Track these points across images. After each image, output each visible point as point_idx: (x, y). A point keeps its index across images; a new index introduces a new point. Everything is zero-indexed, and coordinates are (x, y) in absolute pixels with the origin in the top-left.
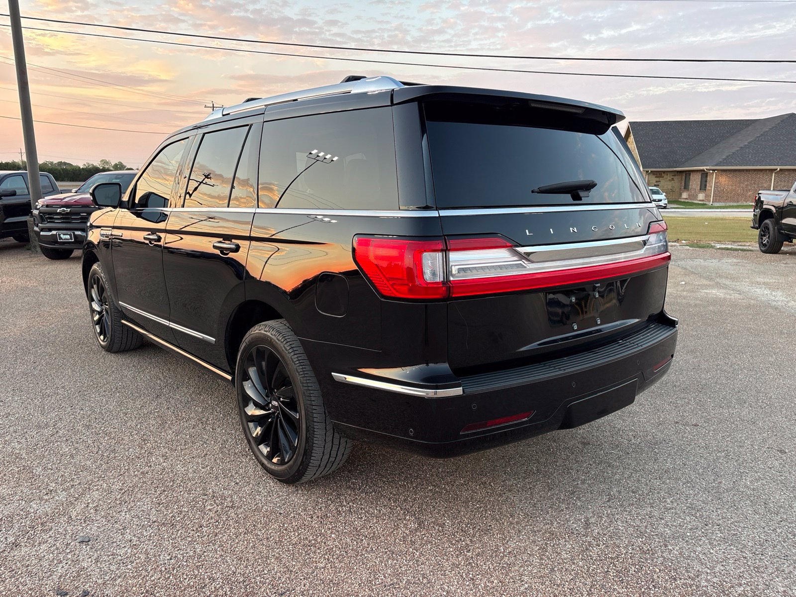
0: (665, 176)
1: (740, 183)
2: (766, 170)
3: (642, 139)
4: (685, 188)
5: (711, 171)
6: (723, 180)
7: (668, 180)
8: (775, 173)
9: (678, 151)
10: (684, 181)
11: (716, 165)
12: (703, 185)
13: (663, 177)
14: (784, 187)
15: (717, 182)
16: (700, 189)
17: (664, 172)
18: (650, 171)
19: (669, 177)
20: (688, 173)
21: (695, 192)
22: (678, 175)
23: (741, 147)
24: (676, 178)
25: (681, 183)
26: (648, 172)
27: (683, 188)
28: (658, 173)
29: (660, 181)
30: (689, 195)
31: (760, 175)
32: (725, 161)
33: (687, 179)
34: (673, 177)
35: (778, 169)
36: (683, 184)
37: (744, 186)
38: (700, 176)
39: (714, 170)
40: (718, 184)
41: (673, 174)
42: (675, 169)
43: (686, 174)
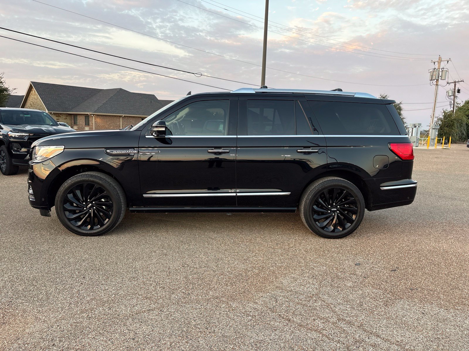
0: (62, 116)
1: (106, 122)
2: (118, 116)
3: (42, 93)
4: (74, 124)
5: (92, 115)
6: (99, 120)
7: (64, 118)
8: (122, 118)
9: (66, 102)
10: (73, 120)
11: (95, 112)
12: (87, 122)
13: (61, 117)
14: (126, 125)
15: (96, 121)
16: (85, 125)
17: (61, 114)
18: (53, 113)
19: (64, 117)
20: (75, 115)
21: (82, 126)
22: (69, 116)
23: (103, 104)
24: (68, 118)
25: (71, 121)
26: (52, 113)
27: (73, 123)
28: (57, 114)
29: (59, 119)
30: (78, 128)
31: (115, 118)
32: (98, 110)
33: (75, 119)
34: (66, 117)
35: (123, 116)
36: (73, 121)
37: (109, 124)
38: (84, 118)
39: (94, 115)
40: (96, 122)
41: (66, 115)
42: (67, 113)
43: (74, 116)
